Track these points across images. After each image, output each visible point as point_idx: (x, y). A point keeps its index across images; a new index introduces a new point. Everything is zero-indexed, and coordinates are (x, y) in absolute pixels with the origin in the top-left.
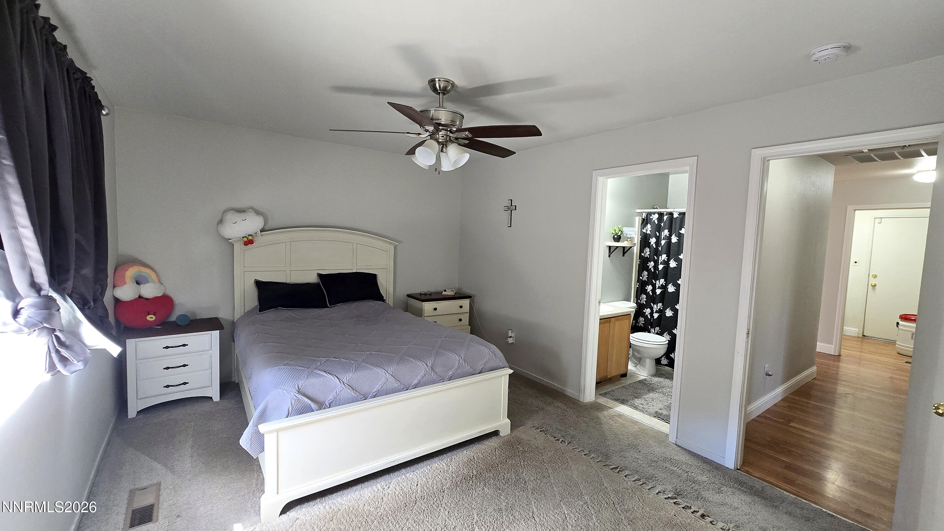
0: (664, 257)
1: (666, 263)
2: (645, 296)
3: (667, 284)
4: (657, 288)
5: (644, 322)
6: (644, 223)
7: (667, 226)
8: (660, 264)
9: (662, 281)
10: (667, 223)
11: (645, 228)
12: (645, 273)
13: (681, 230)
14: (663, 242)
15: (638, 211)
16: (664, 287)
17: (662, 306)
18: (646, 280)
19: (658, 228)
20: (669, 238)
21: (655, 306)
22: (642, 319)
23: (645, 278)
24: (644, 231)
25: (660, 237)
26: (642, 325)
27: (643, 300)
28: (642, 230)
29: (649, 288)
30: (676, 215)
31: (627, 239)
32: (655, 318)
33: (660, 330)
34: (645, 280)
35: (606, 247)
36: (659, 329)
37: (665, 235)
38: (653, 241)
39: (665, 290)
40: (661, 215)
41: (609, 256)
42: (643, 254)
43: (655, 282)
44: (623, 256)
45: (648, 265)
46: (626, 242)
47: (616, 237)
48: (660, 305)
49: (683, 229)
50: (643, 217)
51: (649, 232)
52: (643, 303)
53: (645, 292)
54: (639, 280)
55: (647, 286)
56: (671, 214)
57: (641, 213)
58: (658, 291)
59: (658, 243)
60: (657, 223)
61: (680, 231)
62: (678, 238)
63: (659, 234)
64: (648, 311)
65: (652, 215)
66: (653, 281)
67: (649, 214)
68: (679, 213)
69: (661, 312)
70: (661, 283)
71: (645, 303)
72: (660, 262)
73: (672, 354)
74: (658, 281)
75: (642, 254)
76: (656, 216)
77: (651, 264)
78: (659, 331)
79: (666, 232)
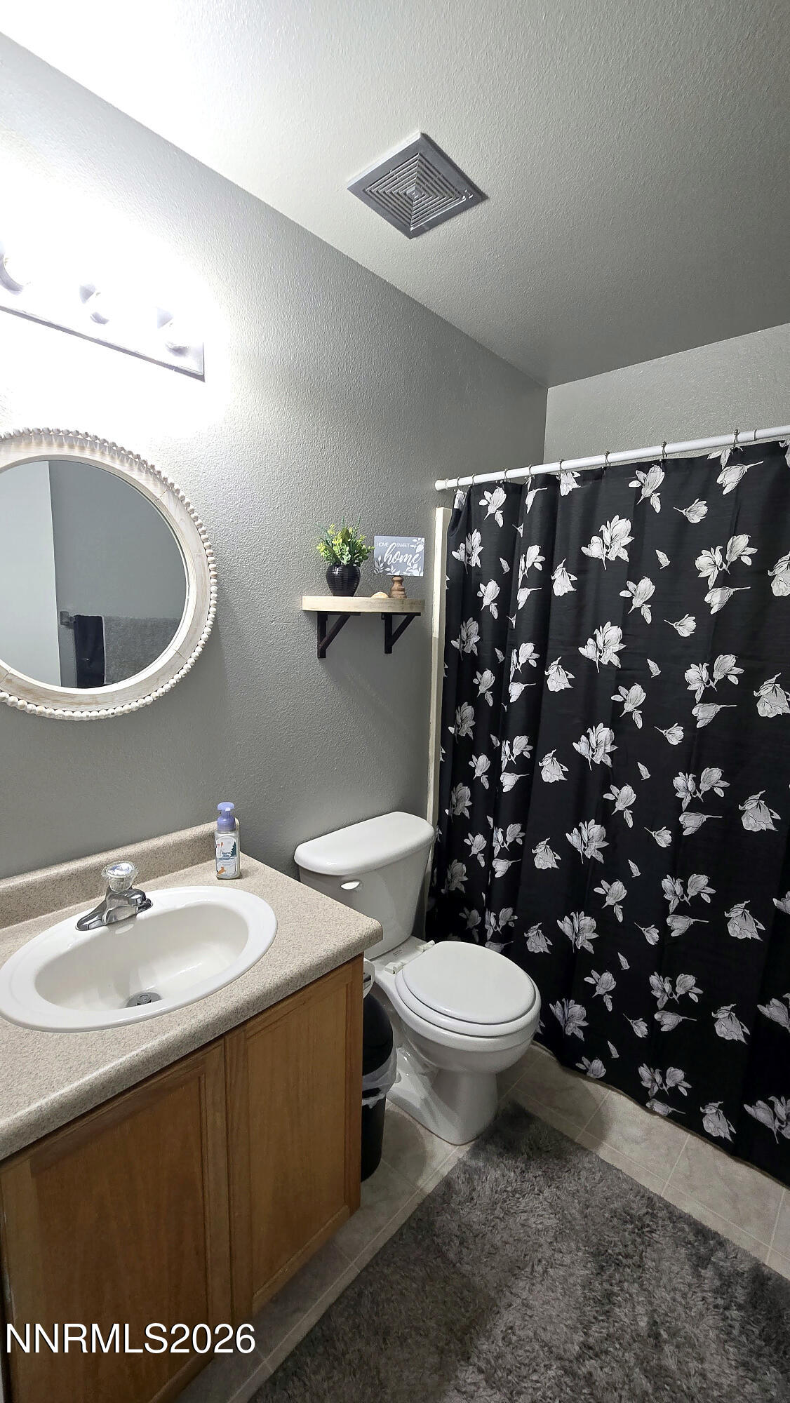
0: (526, 652)
1: (535, 675)
2: (466, 791)
3: (537, 755)
4: (504, 767)
5: (466, 879)
6: (459, 527)
7: (535, 532)
8: (512, 681)
9: (521, 743)
10: (537, 521)
11: (462, 545)
12: (467, 711)
13: (587, 543)
14: (523, 596)
15: (440, 485)
16: (527, 767)
17: (522, 834)
18: (471, 736)
19: (509, 547)
20: (544, 579)
21: (498, 835)
22: (459, 868)
23: (466, 730)
24: (459, 555)
25: (514, 574)
26: (463, 889)
27: (461, 806)
28: (454, 553)
29: (481, 764)
30: (567, 486)
31: (384, 582)
32: (497, 876)
33: (516, 918)
34: (467, 734)
35: (304, 618)
36: (513, 914)
37: (529, 565)
38: (489, 592)
39: (532, 773)
40: (515, 490)
41: (322, 654)
42: (455, 643)
43: (499, 745)
44: (388, 650)
45: (476, 681)
46: (381, 595)
47: (337, 571)
48: (514, 830)
49: (595, 539)
50: (456, 507)
51: (475, 561)
52: (462, 814)
53: (467, 776)
54: (444, 737)
55: (474, 757)
56: (551, 481)
57: (449, 493)
58: (509, 781)
59: (506, 599)
60: (500, 521)
61: (583, 549)
62: (574, 578)
63: (511, 565)
64: (477, 842)
65: (487, 494)
66: (494, 738)
67: (476, 492)
68: (577, 475)
69: (519, 854)
70: (516, 752)
71: (467, 814)
72: (512, 670)
73: (554, 1004)
74: (508, 742)
75: (453, 642)
76: (500, 496)
77: (486, 679)
78: (514, 921)
79: (533, 556)
